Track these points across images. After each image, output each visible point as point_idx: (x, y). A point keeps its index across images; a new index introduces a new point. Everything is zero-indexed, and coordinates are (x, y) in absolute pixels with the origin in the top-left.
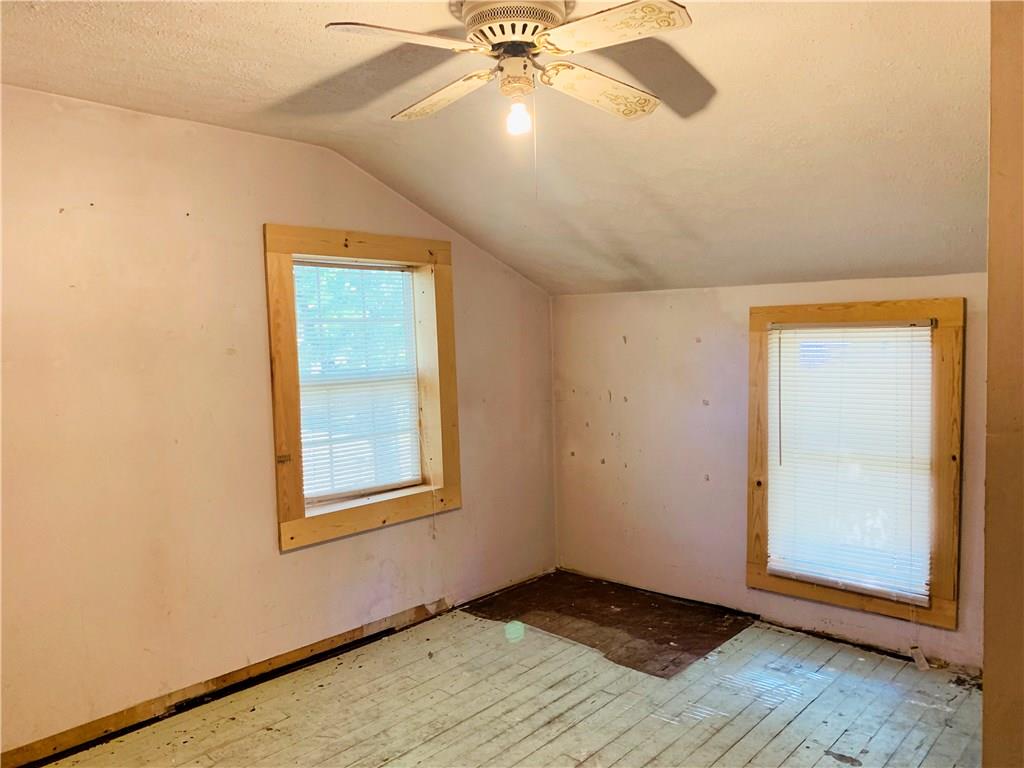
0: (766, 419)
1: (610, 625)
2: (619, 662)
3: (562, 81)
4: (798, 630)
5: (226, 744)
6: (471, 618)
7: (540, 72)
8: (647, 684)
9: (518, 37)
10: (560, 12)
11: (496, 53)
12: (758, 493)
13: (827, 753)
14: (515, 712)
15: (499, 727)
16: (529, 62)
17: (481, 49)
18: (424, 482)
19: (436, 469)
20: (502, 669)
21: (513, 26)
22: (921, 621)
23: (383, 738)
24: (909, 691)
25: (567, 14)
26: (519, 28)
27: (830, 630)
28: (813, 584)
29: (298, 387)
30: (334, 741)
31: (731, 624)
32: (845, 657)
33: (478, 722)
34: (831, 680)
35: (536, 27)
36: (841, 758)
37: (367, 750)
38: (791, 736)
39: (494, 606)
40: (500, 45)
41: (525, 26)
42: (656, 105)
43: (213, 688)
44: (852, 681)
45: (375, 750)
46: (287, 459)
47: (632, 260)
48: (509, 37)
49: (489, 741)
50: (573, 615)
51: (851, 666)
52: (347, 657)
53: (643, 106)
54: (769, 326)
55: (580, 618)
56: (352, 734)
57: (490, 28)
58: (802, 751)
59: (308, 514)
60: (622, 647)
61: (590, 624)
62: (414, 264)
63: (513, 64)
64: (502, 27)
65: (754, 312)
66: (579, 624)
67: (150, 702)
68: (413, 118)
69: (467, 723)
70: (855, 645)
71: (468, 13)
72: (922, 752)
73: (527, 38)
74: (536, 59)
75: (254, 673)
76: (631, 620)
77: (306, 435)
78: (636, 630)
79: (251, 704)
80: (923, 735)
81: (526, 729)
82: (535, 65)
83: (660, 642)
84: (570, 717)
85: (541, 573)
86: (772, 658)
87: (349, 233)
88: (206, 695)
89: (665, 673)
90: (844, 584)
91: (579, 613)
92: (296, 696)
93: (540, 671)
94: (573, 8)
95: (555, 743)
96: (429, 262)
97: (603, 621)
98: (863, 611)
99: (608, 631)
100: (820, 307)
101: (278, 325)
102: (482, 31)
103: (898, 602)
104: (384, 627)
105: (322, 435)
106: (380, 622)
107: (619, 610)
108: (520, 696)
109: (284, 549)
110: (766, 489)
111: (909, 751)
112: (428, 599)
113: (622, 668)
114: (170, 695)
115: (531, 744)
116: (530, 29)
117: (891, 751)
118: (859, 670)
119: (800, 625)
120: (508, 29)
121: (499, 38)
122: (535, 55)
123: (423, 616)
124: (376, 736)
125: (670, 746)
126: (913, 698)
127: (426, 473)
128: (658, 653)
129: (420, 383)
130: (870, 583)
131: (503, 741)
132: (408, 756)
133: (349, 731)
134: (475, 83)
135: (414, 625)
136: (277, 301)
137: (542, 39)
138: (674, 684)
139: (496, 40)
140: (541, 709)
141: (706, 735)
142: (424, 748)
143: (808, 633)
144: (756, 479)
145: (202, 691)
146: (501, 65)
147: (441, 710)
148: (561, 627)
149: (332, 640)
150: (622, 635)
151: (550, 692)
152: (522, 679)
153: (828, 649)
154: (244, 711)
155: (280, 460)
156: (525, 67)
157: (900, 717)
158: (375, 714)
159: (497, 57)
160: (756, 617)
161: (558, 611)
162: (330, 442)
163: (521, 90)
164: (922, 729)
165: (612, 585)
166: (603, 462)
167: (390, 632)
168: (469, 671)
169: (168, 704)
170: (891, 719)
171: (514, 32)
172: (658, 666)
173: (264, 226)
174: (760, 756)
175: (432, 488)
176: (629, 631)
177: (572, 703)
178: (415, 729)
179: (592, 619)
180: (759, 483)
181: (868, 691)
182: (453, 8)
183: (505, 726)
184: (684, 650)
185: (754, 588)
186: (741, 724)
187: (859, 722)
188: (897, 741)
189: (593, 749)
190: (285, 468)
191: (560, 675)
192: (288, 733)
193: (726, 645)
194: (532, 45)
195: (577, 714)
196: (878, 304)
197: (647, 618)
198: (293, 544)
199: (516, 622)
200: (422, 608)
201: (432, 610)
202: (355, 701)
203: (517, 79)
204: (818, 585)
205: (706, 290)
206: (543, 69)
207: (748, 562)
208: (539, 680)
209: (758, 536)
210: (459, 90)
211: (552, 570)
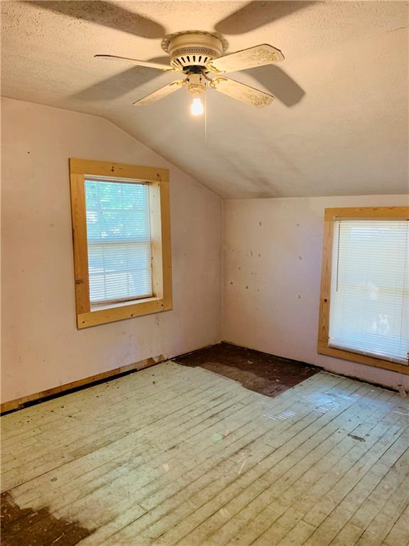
0: (331, 268)
1: (246, 370)
2: (249, 389)
3: (221, 87)
4: (343, 375)
5: (49, 423)
6: (176, 365)
7: (209, 82)
8: (262, 400)
9: (197, 63)
10: (220, 50)
11: (185, 72)
12: (325, 305)
13: (349, 435)
14: (194, 412)
15: (186, 419)
16: (202, 77)
17: (177, 69)
18: (154, 296)
19: (159, 289)
20: (190, 391)
21: (194, 57)
22: (404, 372)
23: (127, 422)
24: (395, 407)
25: (224, 51)
26: (197, 58)
27: (358, 376)
28: (350, 352)
29: (86, 245)
30: (102, 423)
31: (308, 372)
32: (365, 389)
33: (175, 416)
34: (356, 400)
35: (206, 58)
36: (356, 438)
37: (118, 428)
38: (332, 427)
39: (188, 359)
40: (188, 67)
41: (200, 57)
42: (272, 100)
43: (42, 396)
44: (366, 401)
45: (122, 428)
46: (81, 282)
47: (265, 182)
48: (192, 63)
49: (180, 425)
50: (228, 365)
51: (367, 394)
52: (111, 383)
53: (265, 101)
54: (334, 218)
55: (231, 366)
56: (113, 420)
57: (182, 58)
58: (337, 434)
59: (92, 311)
60: (251, 380)
61: (236, 369)
62: (150, 181)
63: (195, 77)
64: (188, 58)
65: (327, 211)
66: (231, 369)
67: (10, 402)
68: (145, 104)
69: (169, 416)
70: (370, 383)
71: (171, 49)
72: (397, 436)
73: (202, 63)
74: (207, 75)
75: (64, 389)
76: (257, 368)
77: (91, 270)
78: (259, 373)
79: (61, 404)
80: (398, 428)
81: (200, 419)
82: (206, 78)
83: (271, 379)
84: (221, 415)
85: (213, 344)
86: (327, 388)
87: (114, 163)
88: (40, 399)
89: (271, 395)
90: (367, 353)
91: (230, 364)
92: (85, 401)
93: (209, 392)
94: (227, 48)
95: (213, 427)
96: (157, 180)
97: (243, 368)
98: (376, 367)
99: (245, 373)
100: (361, 209)
101: (76, 213)
102: (178, 60)
103: (393, 362)
104: (131, 368)
105: (101, 270)
106: (129, 366)
107: (251, 363)
108: (198, 404)
109: (79, 327)
110: (329, 304)
111: (390, 435)
112: (155, 355)
113: (251, 392)
114: (21, 399)
115: (201, 427)
116: (203, 59)
117: (381, 435)
118: (370, 396)
119: (343, 373)
120: (191, 59)
121: (187, 64)
122: (207, 73)
123: (151, 363)
124: (123, 422)
125: (271, 429)
126: (396, 410)
127: (155, 291)
128: (270, 385)
129: (152, 244)
130: (378, 352)
131: (187, 425)
132: (139, 431)
133: (111, 419)
134: (176, 87)
135: (147, 368)
136: (76, 199)
137: (209, 65)
138: (277, 400)
139: (185, 65)
140: (207, 410)
141: (289, 425)
142: (148, 427)
143: (348, 377)
144: (325, 298)
145: (37, 397)
146: (189, 78)
147: (157, 409)
148: (222, 370)
149: (104, 374)
150: (252, 375)
151: (213, 402)
152: (200, 396)
153: (356, 385)
154: (58, 408)
155: (77, 282)
156: (201, 79)
157: (388, 419)
158: (123, 410)
159: (187, 73)
160: (322, 368)
161: (221, 363)
162: (104, 273)
163: (199, 91)
164: (398, 425)
165: (249, 350)
166: (247, 288)
167: (134, 371)
168: (173, 391)
169: (20, 403)
170: (384, 420)
171: (194, 60)
172: (268, 391)
173: (69, 159)
174: (315, 436)
175: (157, 299)
176: (256, 374)
177: (223, 408)
178: (143, 419)
179: (237, 367)
180: (326, 300)
181: (373, 406)
182: (164, 47)
183: (189, 418)
184: (283, 384)
185: (321, 354)
186: (308, 421)
187: (366, 421)
188: (385, 430)
189: (232, 430)
190: (80, 286)
191: (219, 394)
192: (79, 419)
193: (305, 382)
194: (204, 68)
195: (226, 413)
196: (391, 208)
197: (266, 367)
198: (84, 325)
199: (198, 367)
200: (151, 359)
201: (156, 360)
202: (114, 404)
203: (196, 86)
204: (354, 353)
205: (303, 198)
206: (211, 80)
207: (319, 340)
208: (207, 396)
209: (324, 327)
210: (167, 90)
211: (219, 342)
